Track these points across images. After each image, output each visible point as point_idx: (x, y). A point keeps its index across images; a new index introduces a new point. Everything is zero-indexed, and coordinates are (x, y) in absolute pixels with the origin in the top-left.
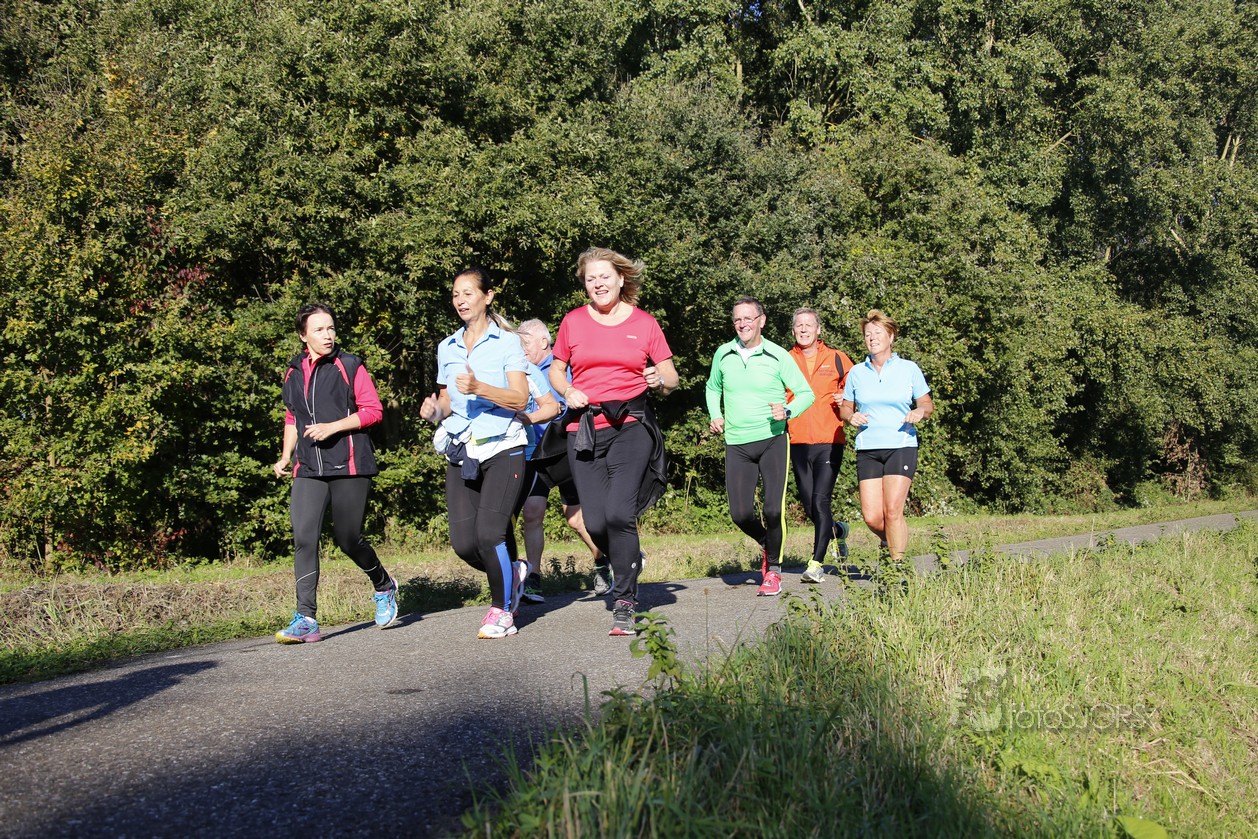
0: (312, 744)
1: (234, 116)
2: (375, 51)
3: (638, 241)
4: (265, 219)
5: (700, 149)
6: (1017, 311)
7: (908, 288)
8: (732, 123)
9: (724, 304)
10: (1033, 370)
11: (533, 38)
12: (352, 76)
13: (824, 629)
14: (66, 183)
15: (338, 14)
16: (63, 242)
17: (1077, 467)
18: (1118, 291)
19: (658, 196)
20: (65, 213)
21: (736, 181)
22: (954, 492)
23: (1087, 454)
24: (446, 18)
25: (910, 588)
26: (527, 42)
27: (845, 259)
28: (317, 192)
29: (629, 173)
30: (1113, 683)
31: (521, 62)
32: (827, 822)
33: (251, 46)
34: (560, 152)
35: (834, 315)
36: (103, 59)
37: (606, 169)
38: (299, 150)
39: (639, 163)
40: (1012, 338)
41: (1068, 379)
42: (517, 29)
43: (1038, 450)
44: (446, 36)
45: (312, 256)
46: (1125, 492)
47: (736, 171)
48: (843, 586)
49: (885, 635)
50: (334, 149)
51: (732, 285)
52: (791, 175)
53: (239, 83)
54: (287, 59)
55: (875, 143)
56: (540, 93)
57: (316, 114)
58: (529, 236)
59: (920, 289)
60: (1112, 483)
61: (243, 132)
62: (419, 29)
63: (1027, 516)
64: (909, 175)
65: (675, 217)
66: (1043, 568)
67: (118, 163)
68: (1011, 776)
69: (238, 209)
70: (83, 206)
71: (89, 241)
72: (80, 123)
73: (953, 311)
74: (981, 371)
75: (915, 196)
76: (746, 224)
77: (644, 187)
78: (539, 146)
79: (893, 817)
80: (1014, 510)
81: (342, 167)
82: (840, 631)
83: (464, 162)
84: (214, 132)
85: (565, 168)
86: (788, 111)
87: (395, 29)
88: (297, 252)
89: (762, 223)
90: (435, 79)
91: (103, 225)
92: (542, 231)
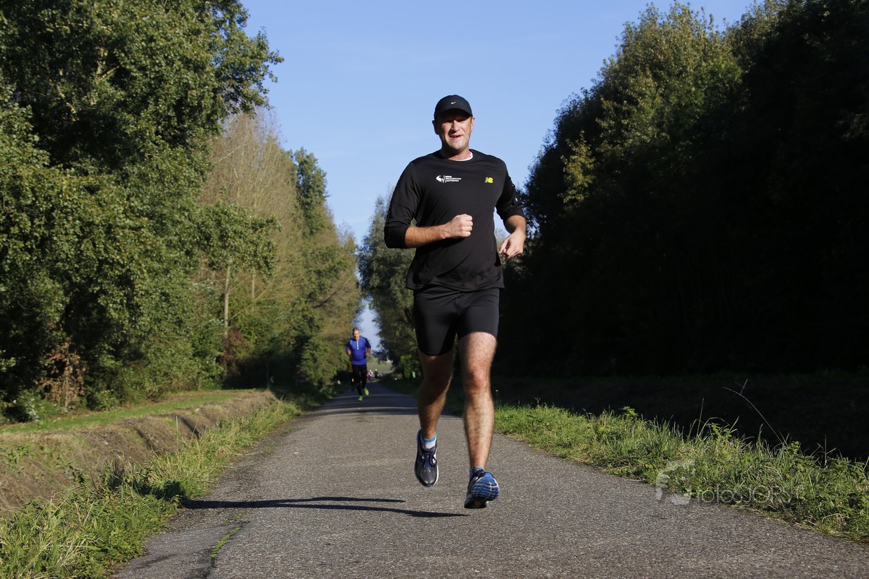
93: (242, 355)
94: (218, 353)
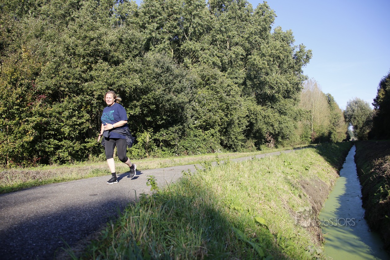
0: (71, 207)
1: (53, 59)
2: (87, 44)
3: (149, 89)
4: (60, 83)
5: (163, 68)
6: (235, 106)
7: (211, 101)
8: (171, 63)
9: (169, 104)
10: (239, 119)
11: (124, 42)
12: (82, 50)
13: (191, 179)
14: (13, 75)
15: (79, 36)
16: (11, 89)
17: (248, 142)
18: (257, 102)
19: (153, 79)
20: (12, 82)
21: (171, 76)
22: (221, 148)
23: (250, 139)
24: (104, 37)
25: (211, 169)
26: (123, 43)
27: (197, 94)
28: (73, 77)
29: (147, 73)
30: (254, 189)
31: (122, 47)
32: (192, 222)
33: (58, 43)
34: (131, 68)
35: (194, 107)
36: (22, 46)
37: (141, 72)
38: (68, 67)
39: (149, 71)
40: (233, 112)
41: (246, 121)
42: (121, 40)
43: (240, 138)
44: (104, 41)
45: (71, 92)
46: (258, 147)
47: (171, 73)
48: (196, 169)
49: (205, 180)
50: (77, 67)
51: (171, 100)
52: (184, 75)
53: (55, 51)
54: (66, 46)
55: (204, 68)
56: (126, 55)
57: (73, 59)
58: (123, 88)
59: (214, 101)
60: (256, 145)
61: (55, 63)
62: (98, 39)
63: (237, 153)
64: (212, 76)
65: (157, 84)
66: (240, 164)
67: (25, 70)
68: (233, 210)
69: (54, 81)
70: (16, 80)
71: (18, 88)
72: (16, 60)
73: (221, 106)
74: (227, 120)
75: (213, 80)
76: (174, 86)
77: (150, 77)
78: (126, 67)
79: (206, 220)
80: (235, 151)
81: (79, 71)
82: (195, 179)
83: (108, 70)
84: (48, 63)
85: (132, 72)
86: (184, 60)
87: (92, 40)
88: (68, 91)
89: (178, 86)
90: (101, 51)
91: (21, 85)
92: (126, 87)
93: (316, 137)
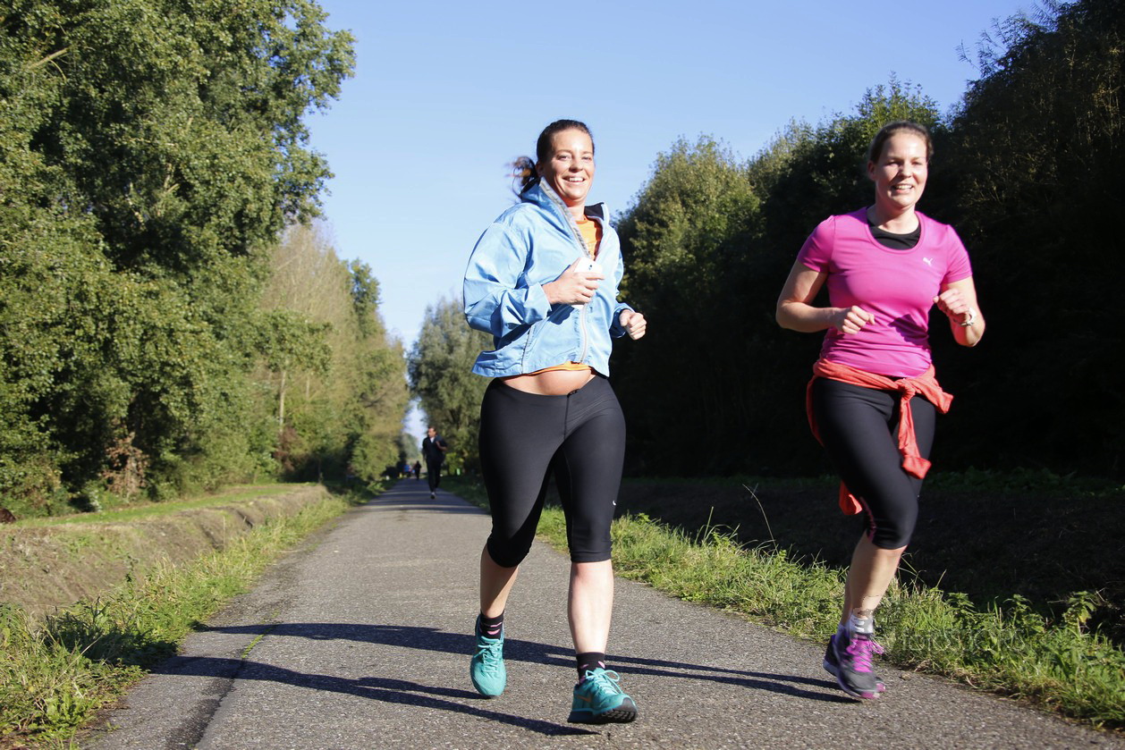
46: (76, 490)
60: (64, 480)
93: (298, 452)
94: (273, 449)
